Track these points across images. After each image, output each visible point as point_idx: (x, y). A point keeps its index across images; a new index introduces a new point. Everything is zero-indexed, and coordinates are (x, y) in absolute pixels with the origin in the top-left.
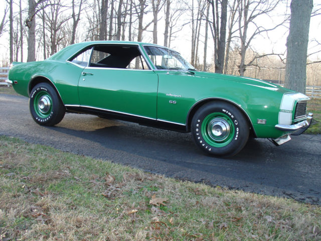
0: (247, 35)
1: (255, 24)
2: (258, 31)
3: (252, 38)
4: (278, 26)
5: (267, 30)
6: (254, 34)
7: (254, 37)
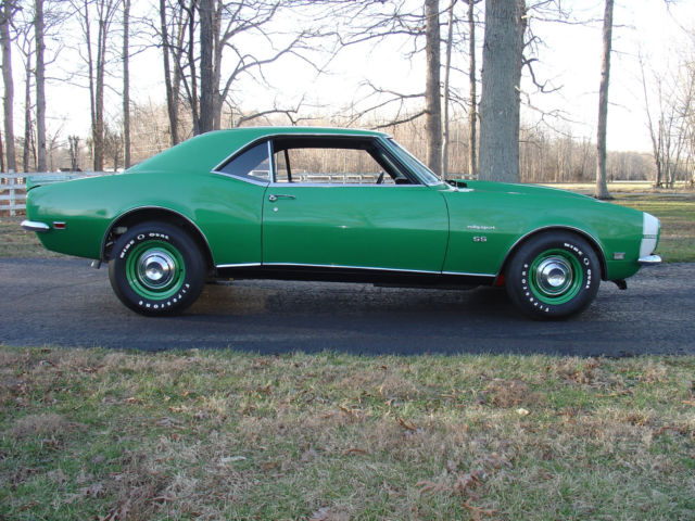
0: (222, 73)
1: (236, 50)
2: (241, 65)
3: (232, 78)
4: (281, 54)
5: (259, 63)
6: (237, 72)
7: (237, 77)
